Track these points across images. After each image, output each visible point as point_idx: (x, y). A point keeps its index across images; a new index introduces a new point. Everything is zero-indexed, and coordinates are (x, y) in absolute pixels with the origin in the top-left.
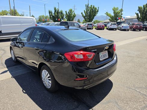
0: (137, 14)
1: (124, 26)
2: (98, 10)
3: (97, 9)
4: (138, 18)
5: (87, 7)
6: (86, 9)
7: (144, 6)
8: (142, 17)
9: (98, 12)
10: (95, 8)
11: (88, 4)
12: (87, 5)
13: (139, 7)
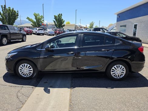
0: (54, 22)
1: (50, 32)
2: (18, 14)
3: (17, 12)
4: (56, 25)
5: (3, 9)
6: (3, 11)
7: (58, 15)
8: (58, 24)
9: (18, 15)
10: (15, 11)
11: (5, 6)
12: (3, 6)
13: (54, 16)
